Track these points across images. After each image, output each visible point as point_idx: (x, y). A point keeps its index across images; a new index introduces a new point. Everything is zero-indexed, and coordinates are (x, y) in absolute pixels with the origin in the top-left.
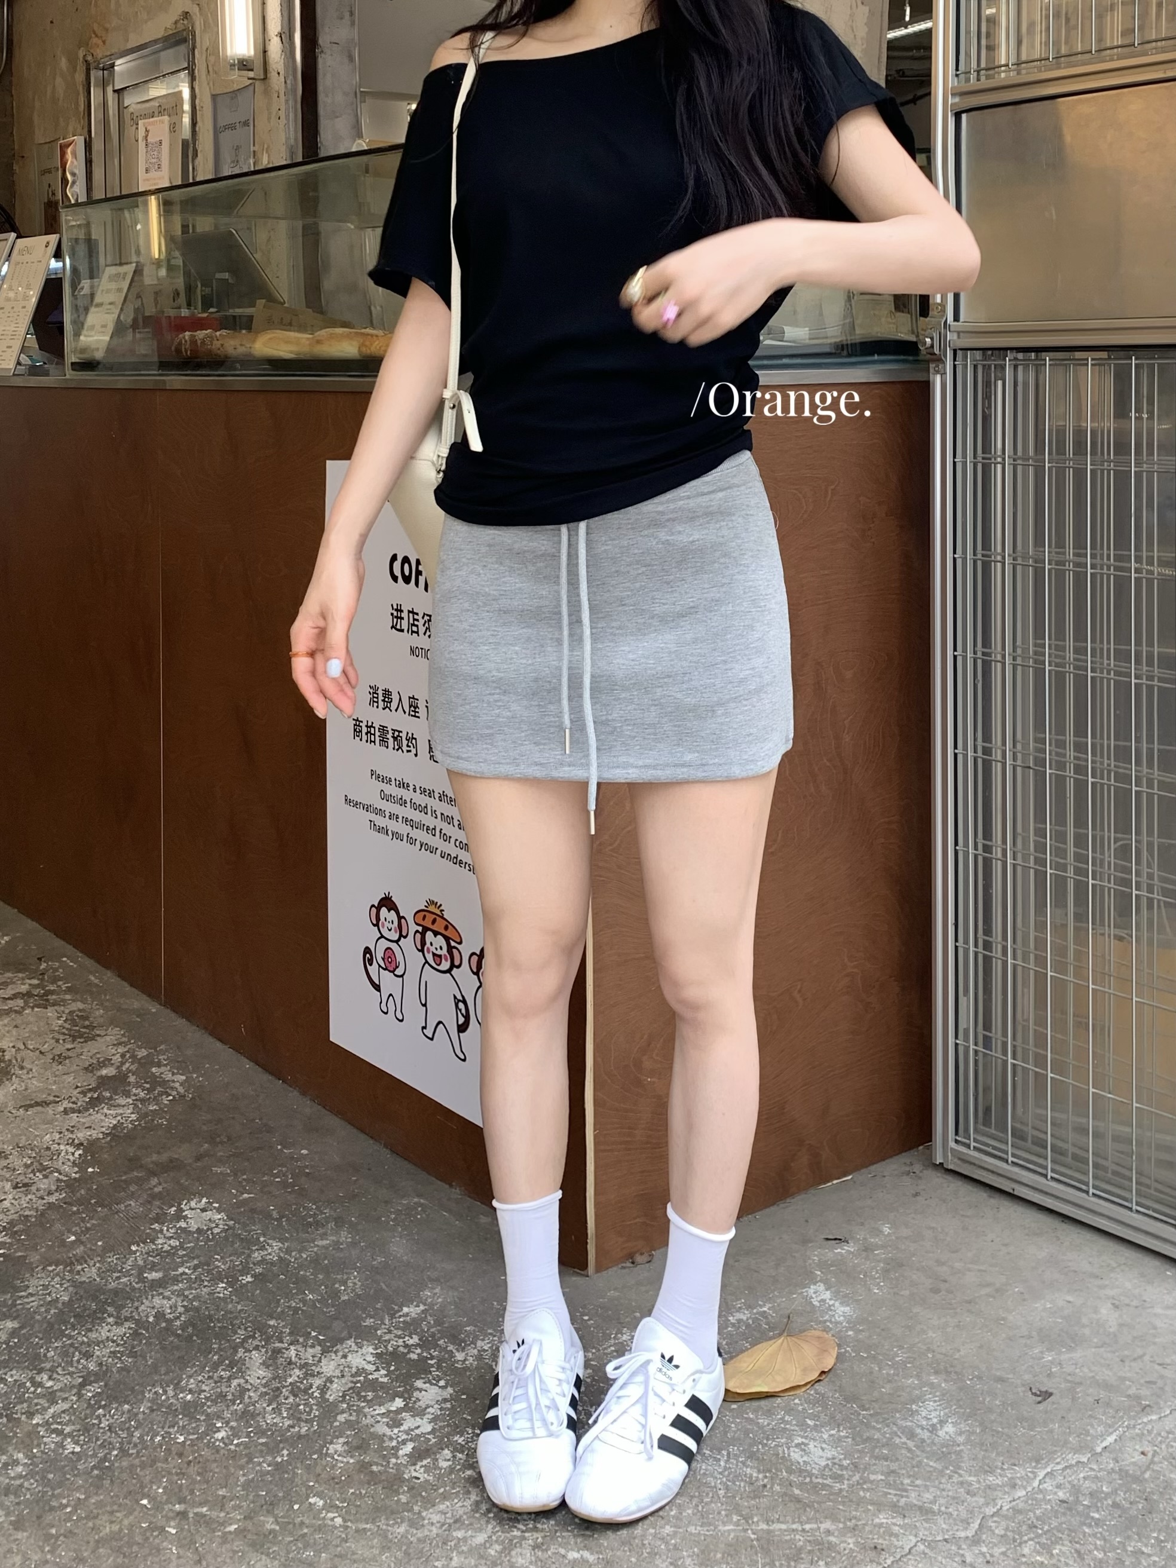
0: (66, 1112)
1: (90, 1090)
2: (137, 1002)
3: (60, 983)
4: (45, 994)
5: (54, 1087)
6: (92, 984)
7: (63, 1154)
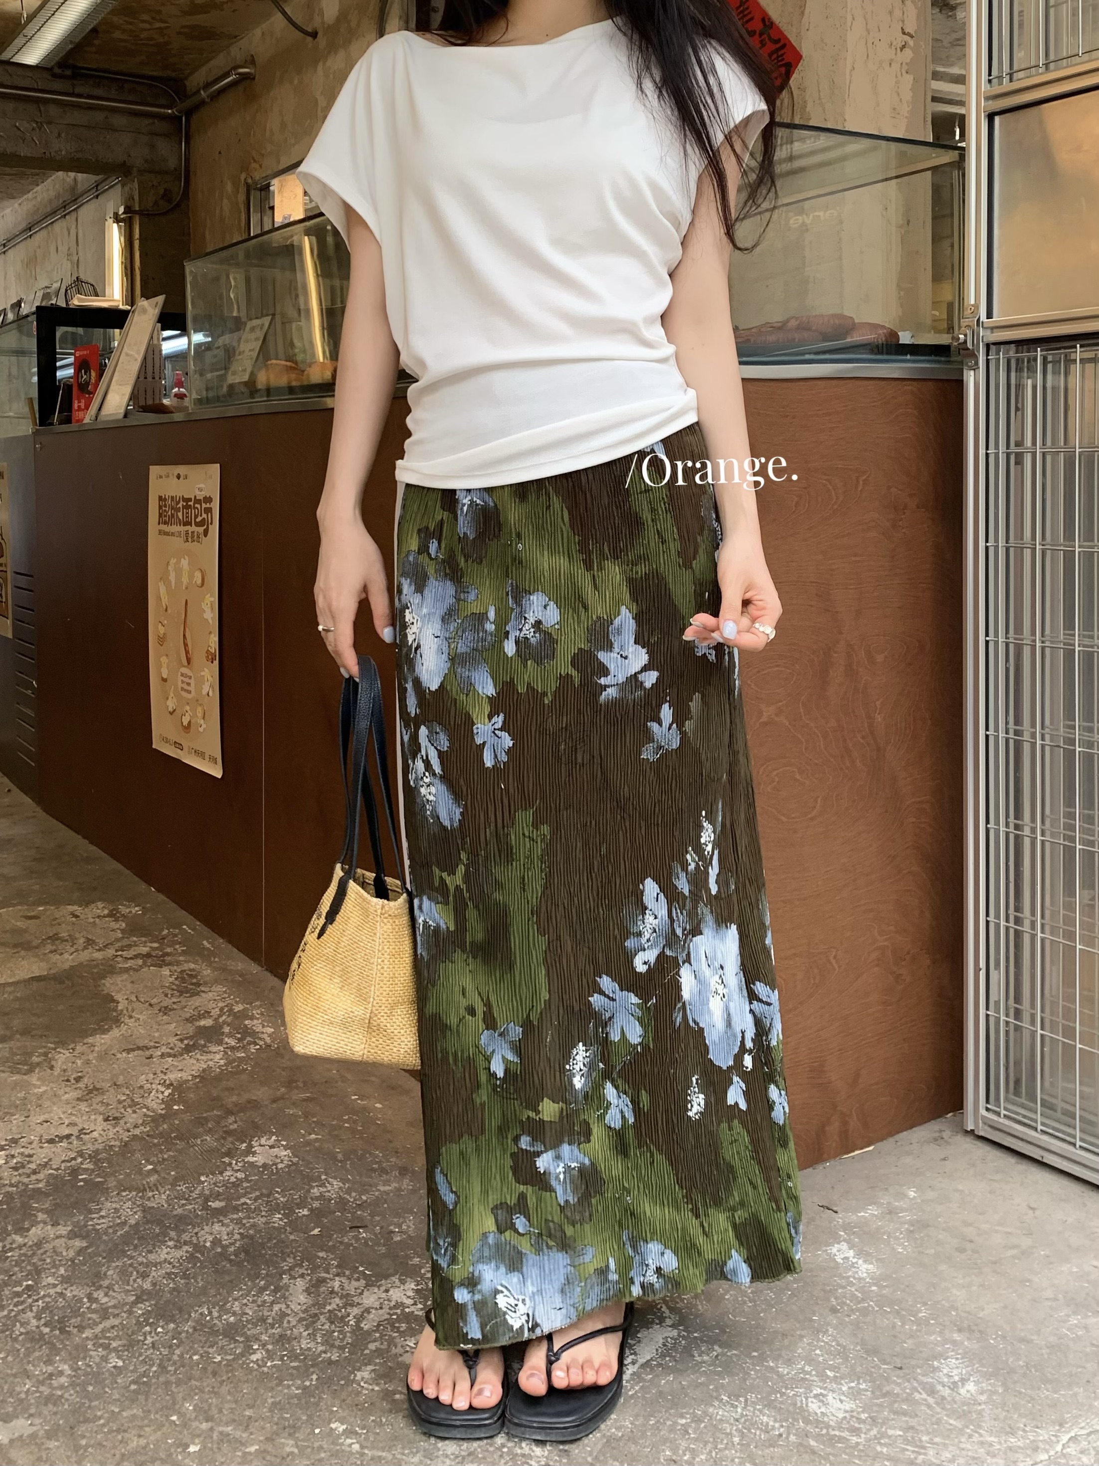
0: (163, 1056)
1: (187, 1038)
2: (241, 964)
3: (177, 946)
4: (163, 956)
5: (156, 1035)
6: (204, 948)
7: (154, 1092)
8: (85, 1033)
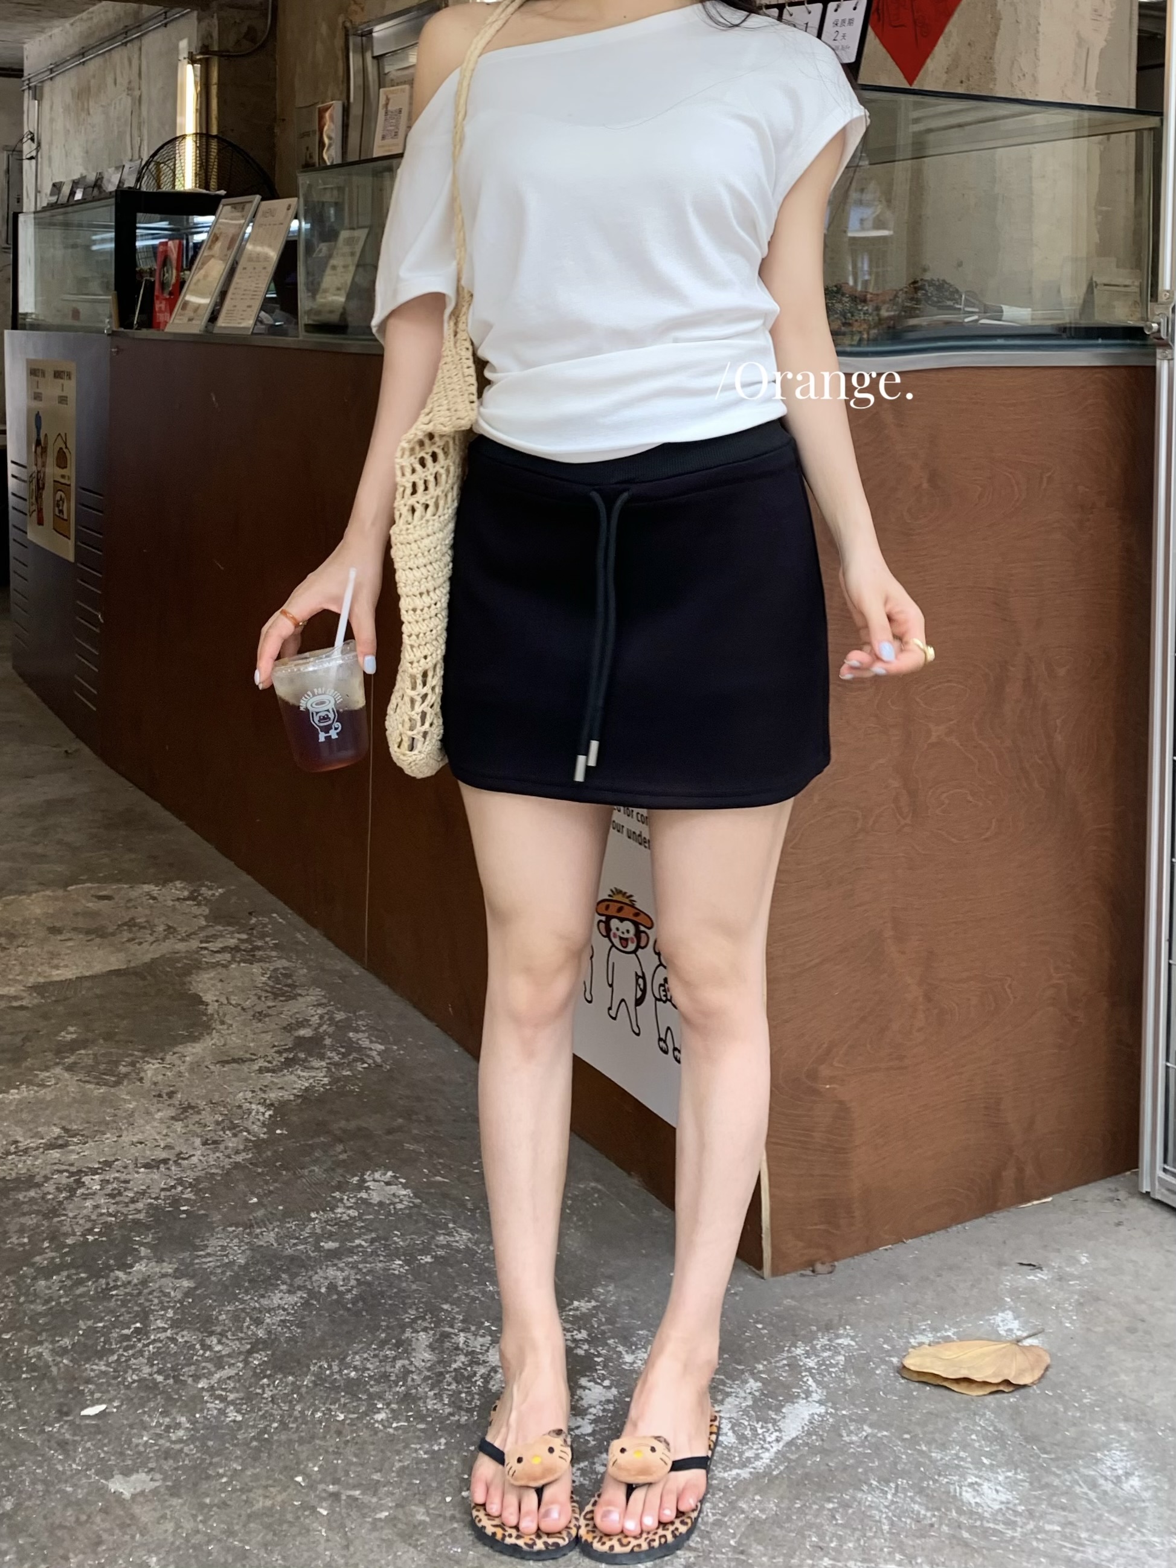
0: (261, 1070)
1: (286, 1050)
2: (341, 963)
3: (268, 939)
4: (252, 950)
5: (252, 1045)
6: (298, 943)
7: (254, 1113)
8: (176, 1041)
